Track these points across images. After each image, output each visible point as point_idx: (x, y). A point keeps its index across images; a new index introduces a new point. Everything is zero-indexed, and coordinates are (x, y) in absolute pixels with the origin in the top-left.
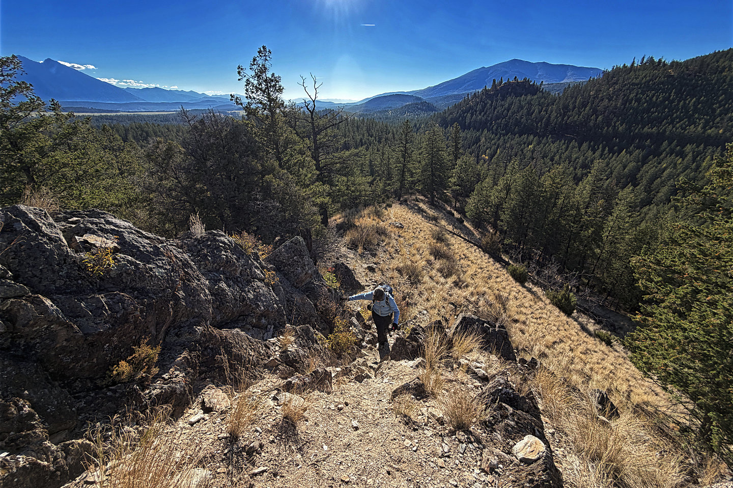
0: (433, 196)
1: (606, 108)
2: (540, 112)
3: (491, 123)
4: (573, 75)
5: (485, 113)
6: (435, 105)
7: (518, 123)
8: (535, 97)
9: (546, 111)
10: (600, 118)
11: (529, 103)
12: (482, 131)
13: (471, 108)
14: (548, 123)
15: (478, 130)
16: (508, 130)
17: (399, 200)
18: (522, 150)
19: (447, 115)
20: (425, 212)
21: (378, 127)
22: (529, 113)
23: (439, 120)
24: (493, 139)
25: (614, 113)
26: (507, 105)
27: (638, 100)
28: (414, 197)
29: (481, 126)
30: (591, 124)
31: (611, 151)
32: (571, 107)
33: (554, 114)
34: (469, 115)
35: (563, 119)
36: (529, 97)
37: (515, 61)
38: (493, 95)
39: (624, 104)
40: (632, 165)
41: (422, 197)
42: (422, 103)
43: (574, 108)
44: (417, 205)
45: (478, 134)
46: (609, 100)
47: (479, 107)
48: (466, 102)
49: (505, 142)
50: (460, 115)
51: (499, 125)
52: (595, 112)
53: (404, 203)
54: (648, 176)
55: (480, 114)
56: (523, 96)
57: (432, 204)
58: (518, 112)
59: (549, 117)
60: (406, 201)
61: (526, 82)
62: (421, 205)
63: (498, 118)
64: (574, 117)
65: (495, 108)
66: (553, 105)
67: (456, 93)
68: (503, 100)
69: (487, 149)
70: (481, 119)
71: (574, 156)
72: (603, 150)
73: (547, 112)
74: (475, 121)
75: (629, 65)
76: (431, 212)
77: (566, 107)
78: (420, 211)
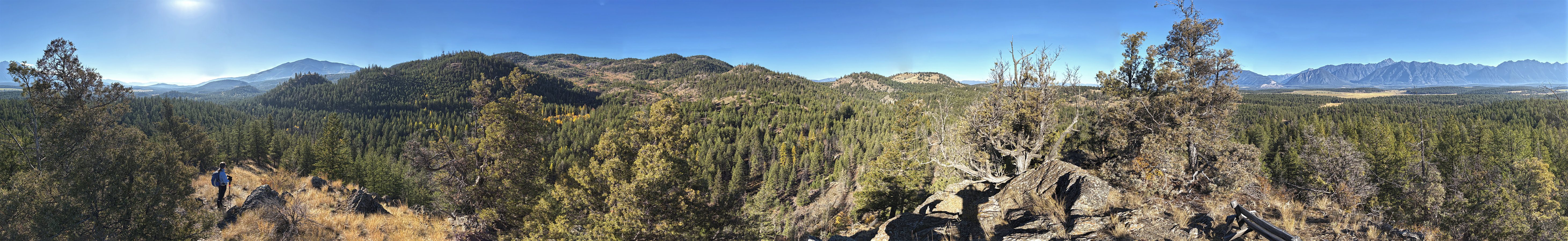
0: (259, 160)
1: (361, 92)
2: (327, 95)
3: (298, 103)
4: (344, 69)
5: (293, 96)
6: (257, 88)
7: (315, 102)
8: (323, 85)
9: (330, 94)
10: (359, 98)
11: (320, 89)
12: (293, 108)
13: (283, 92)
14: (332, 102)
15: (290, 108)
16: (309, 107)
17: (237, 164)
18: (320, 121)
19: (267, 97)
20: (254, 170)
21: (215, 108)
22: (321, 96)
23: (261, 101)
24: (301, 114)
25: (366, 95)
26: (306, 91)
27: (375, 88)
28: (246, 162)
29: (291, 105)
30: (356, 102)
31: (368, 118)
32: (343, 92)
33: (335, 97)
34: (282, 97)
35: (340, 99)
36: (319, 85)
37: (308, 59)
38: (297, 83)
39: (369, 89)
40: (379, 124)
41: (252, 161)
42: (247, 86)
43: (345, 92)
44: (249, 167)
45: (290, 110)
46: (362, 87)
47: (289, 91)
48: (279, 87)
49: (309, 116)
50: (276, 97)
51: (303, 104)
52: (356, 95)
53: (240, 165)
54: (386, 129)
55: (290, 96)
56: (315, 84)
57: (259, 165)
58: (314, 95)
59: (332, 98)
60: (241, 164)
61: (316, 75)
62: (251, 166)
63: (302, 99)
64: (346, 98)
65: (299, 93)
66: (334, 90)
67: (271, 79)
68: (303, 87)
69: (297, 121)
70: (291, 100)
71: (350, 122)
72: (364, 117)
74: (287, 101)
75: (367, 68)
76: (257, 170)
77: (341, 92)
78: (251, 169)
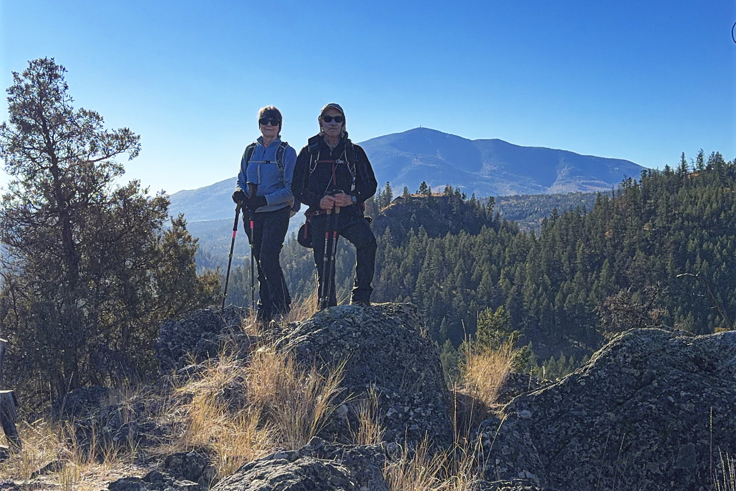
8: (479, 238)
11: (466, 256)
37: (421, 130)
43: (573, 271)
56: (448, 235)
58: (441, 278)
61: (452, 196)
66: (524, 261)
73: (511, 280)
